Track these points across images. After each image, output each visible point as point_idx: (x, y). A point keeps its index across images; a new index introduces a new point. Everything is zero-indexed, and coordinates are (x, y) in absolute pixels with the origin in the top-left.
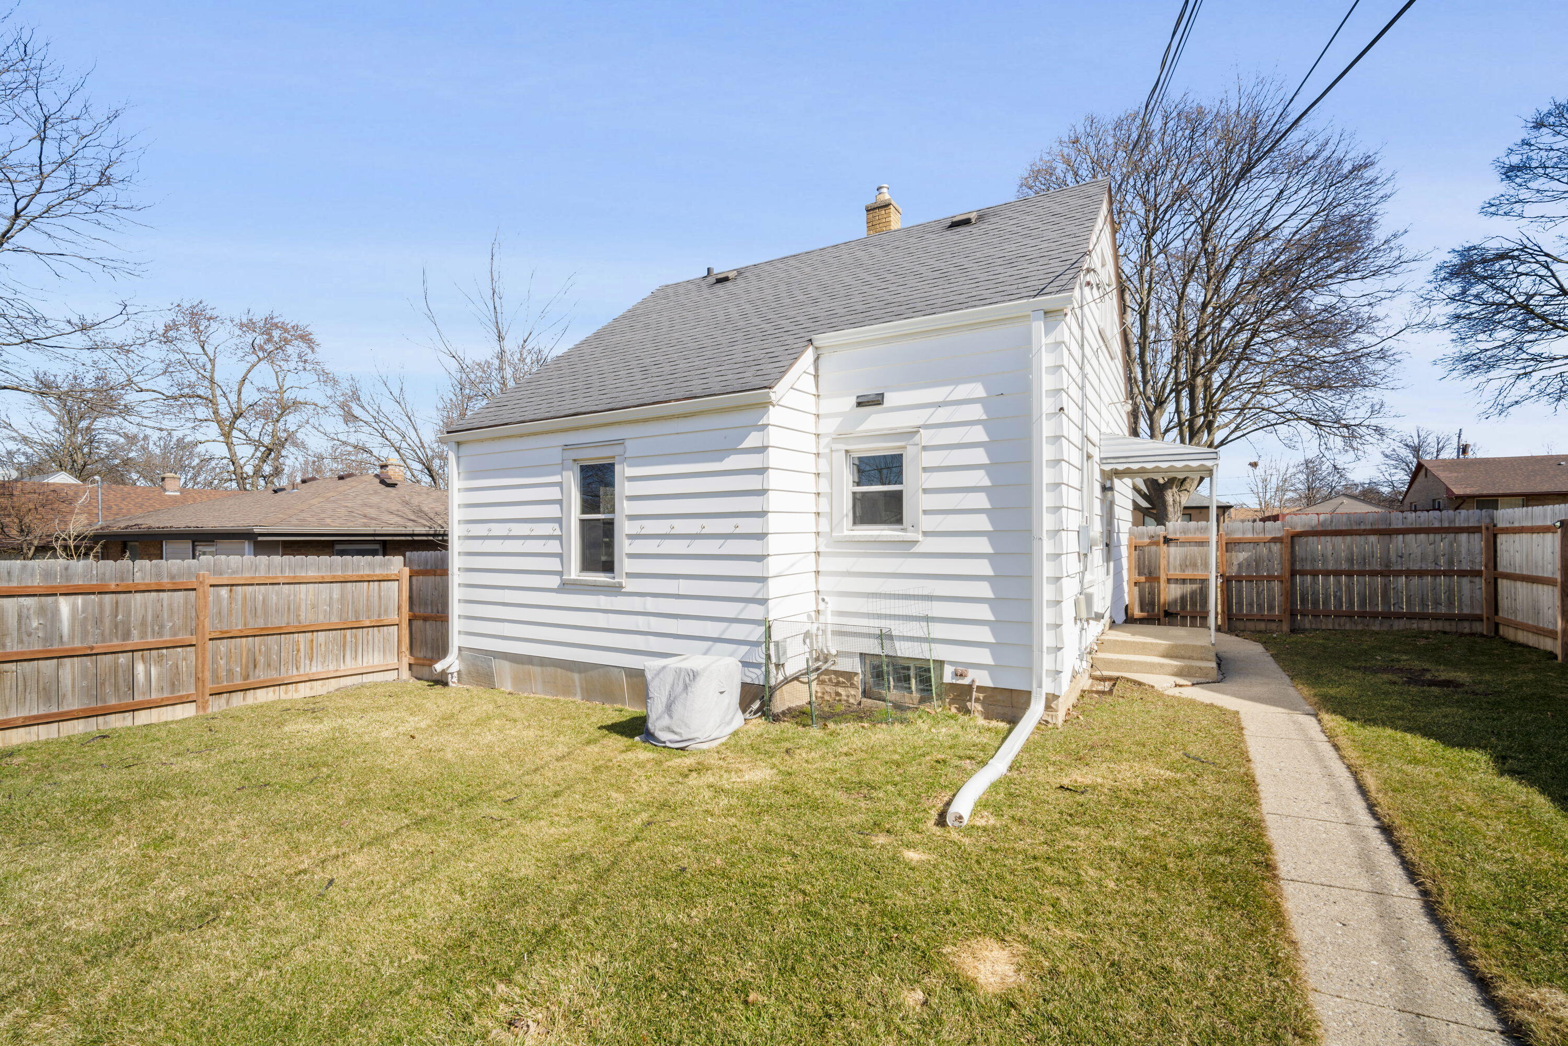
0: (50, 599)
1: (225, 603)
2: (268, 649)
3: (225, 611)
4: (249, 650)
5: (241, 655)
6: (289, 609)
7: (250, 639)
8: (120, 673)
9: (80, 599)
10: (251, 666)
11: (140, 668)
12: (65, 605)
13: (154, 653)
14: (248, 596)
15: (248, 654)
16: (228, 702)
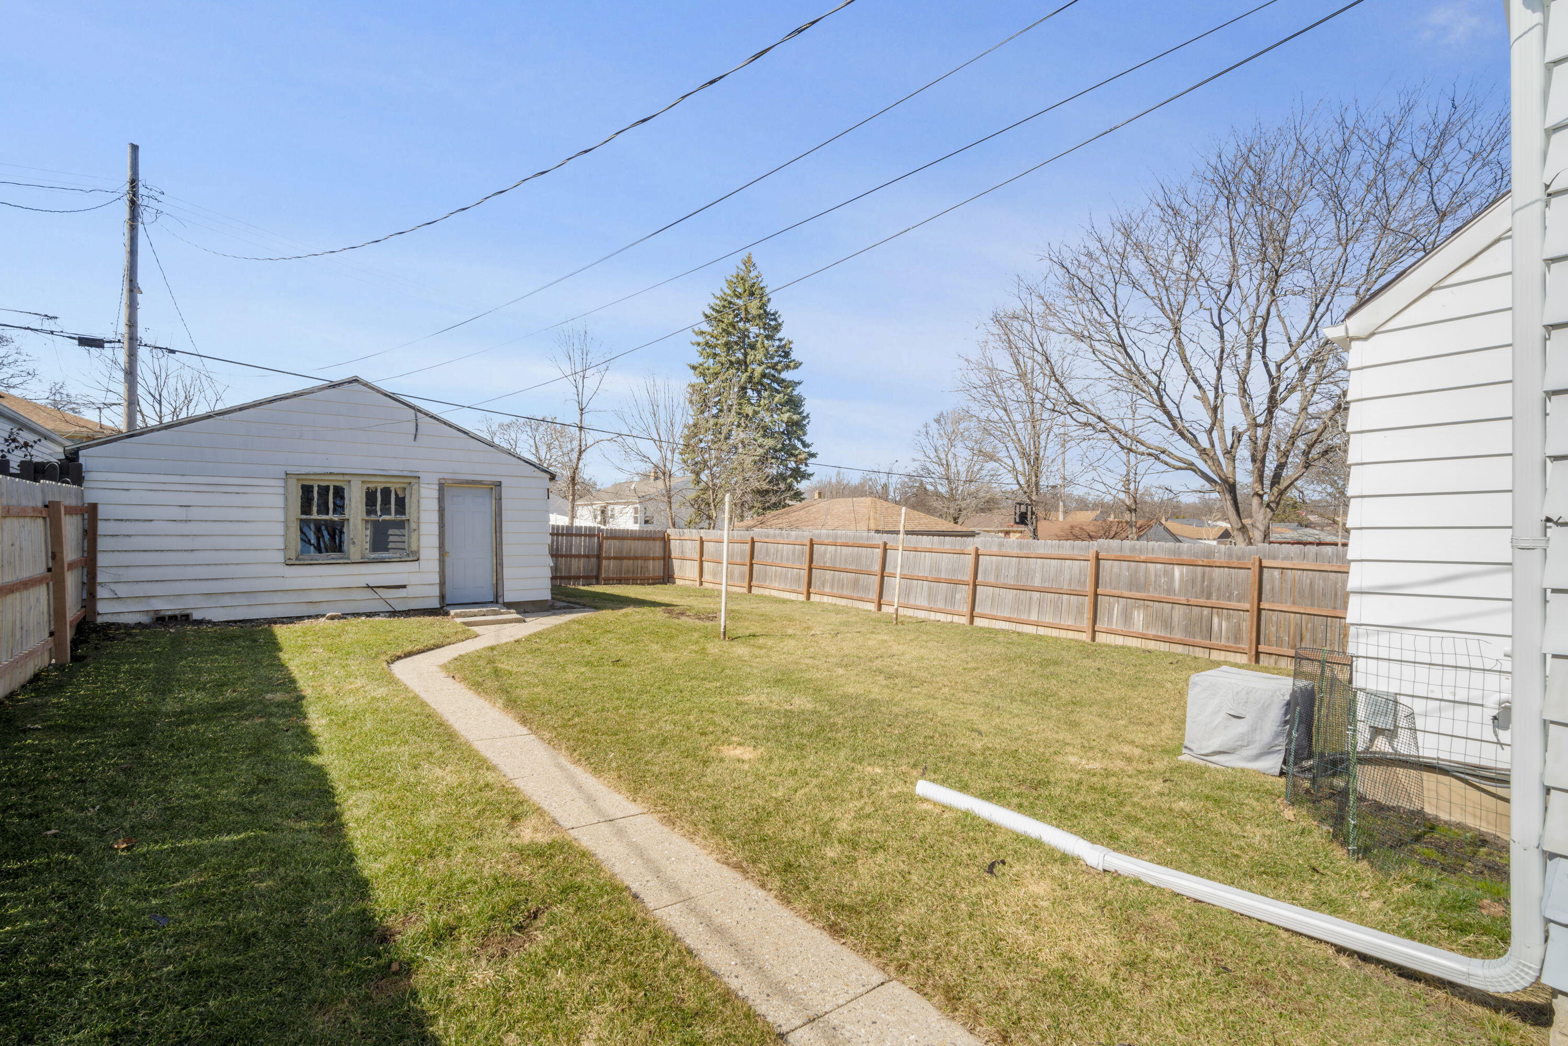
0: (1171, 566)
1: (1277, 583)
2: (1314, 628)
3: (1277, 588)
4: (1297, 624)
5: (1289, 627)
6: (1336, 595)
7: (1298, 615)
8: (1204, 621)
9: (1185, 568)
10: (1298, 639)
11: (1216, 620)
12: (1177, 571)
13: (1225, 611)
14: (1297, 579)
15: (1295, 628)
16: (1276, 663)
